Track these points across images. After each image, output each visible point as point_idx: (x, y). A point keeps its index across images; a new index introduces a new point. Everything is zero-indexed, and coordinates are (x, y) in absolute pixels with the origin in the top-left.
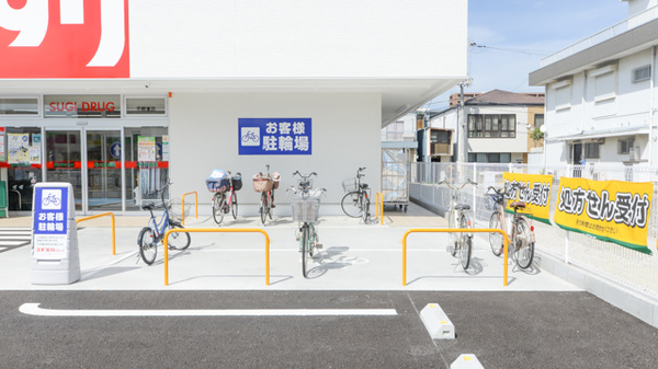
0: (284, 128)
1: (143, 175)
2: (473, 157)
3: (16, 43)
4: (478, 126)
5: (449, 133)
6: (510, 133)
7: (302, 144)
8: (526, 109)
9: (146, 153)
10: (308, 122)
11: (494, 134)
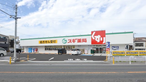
0: (116, 47)
1: (104, 51)
2: (136, 49)
3: (97, 42)
4: (137, 45)
5: (132, 46)
6: (143, 46)
7: (118, 48)
8: (145, 42)
9: (104, 49)
10: (118, 47)
11: (140, 46)
